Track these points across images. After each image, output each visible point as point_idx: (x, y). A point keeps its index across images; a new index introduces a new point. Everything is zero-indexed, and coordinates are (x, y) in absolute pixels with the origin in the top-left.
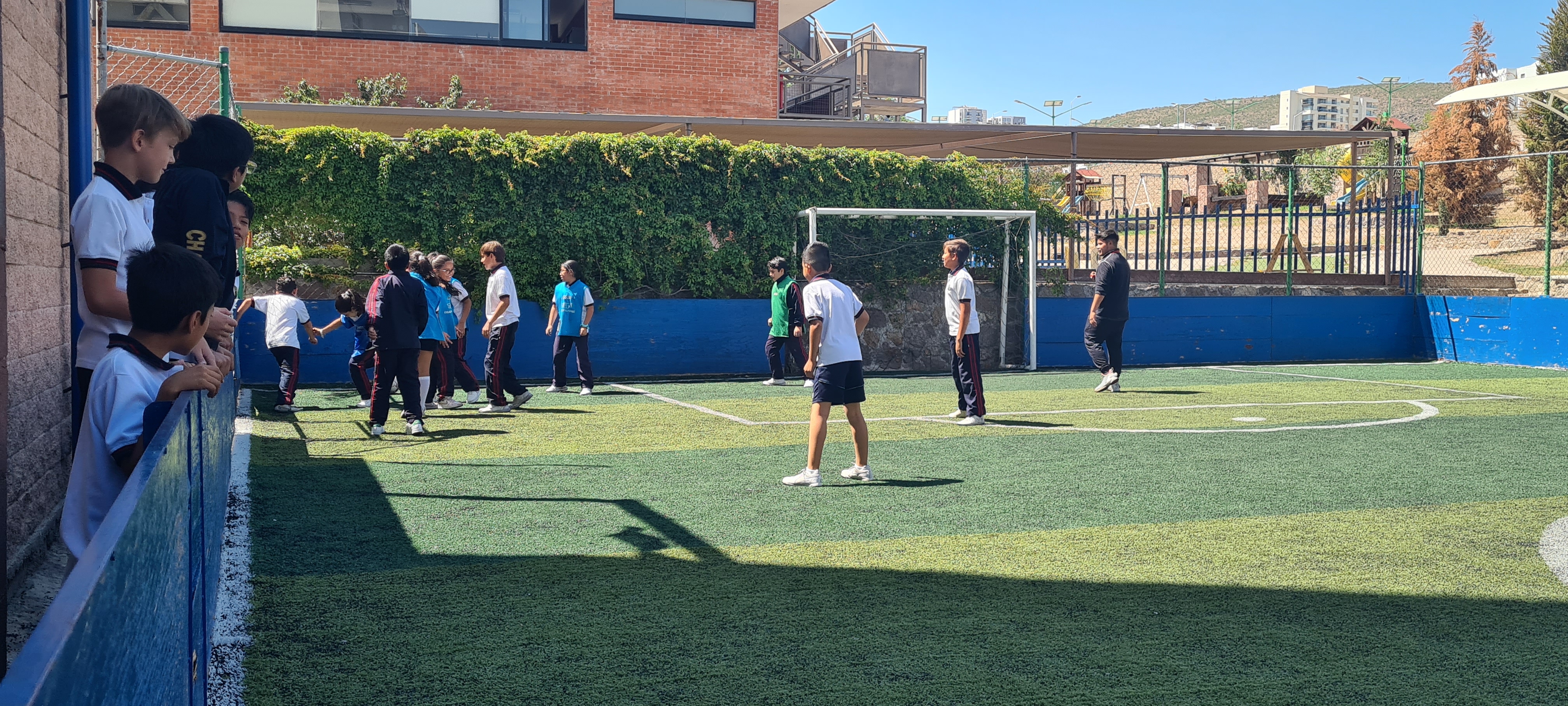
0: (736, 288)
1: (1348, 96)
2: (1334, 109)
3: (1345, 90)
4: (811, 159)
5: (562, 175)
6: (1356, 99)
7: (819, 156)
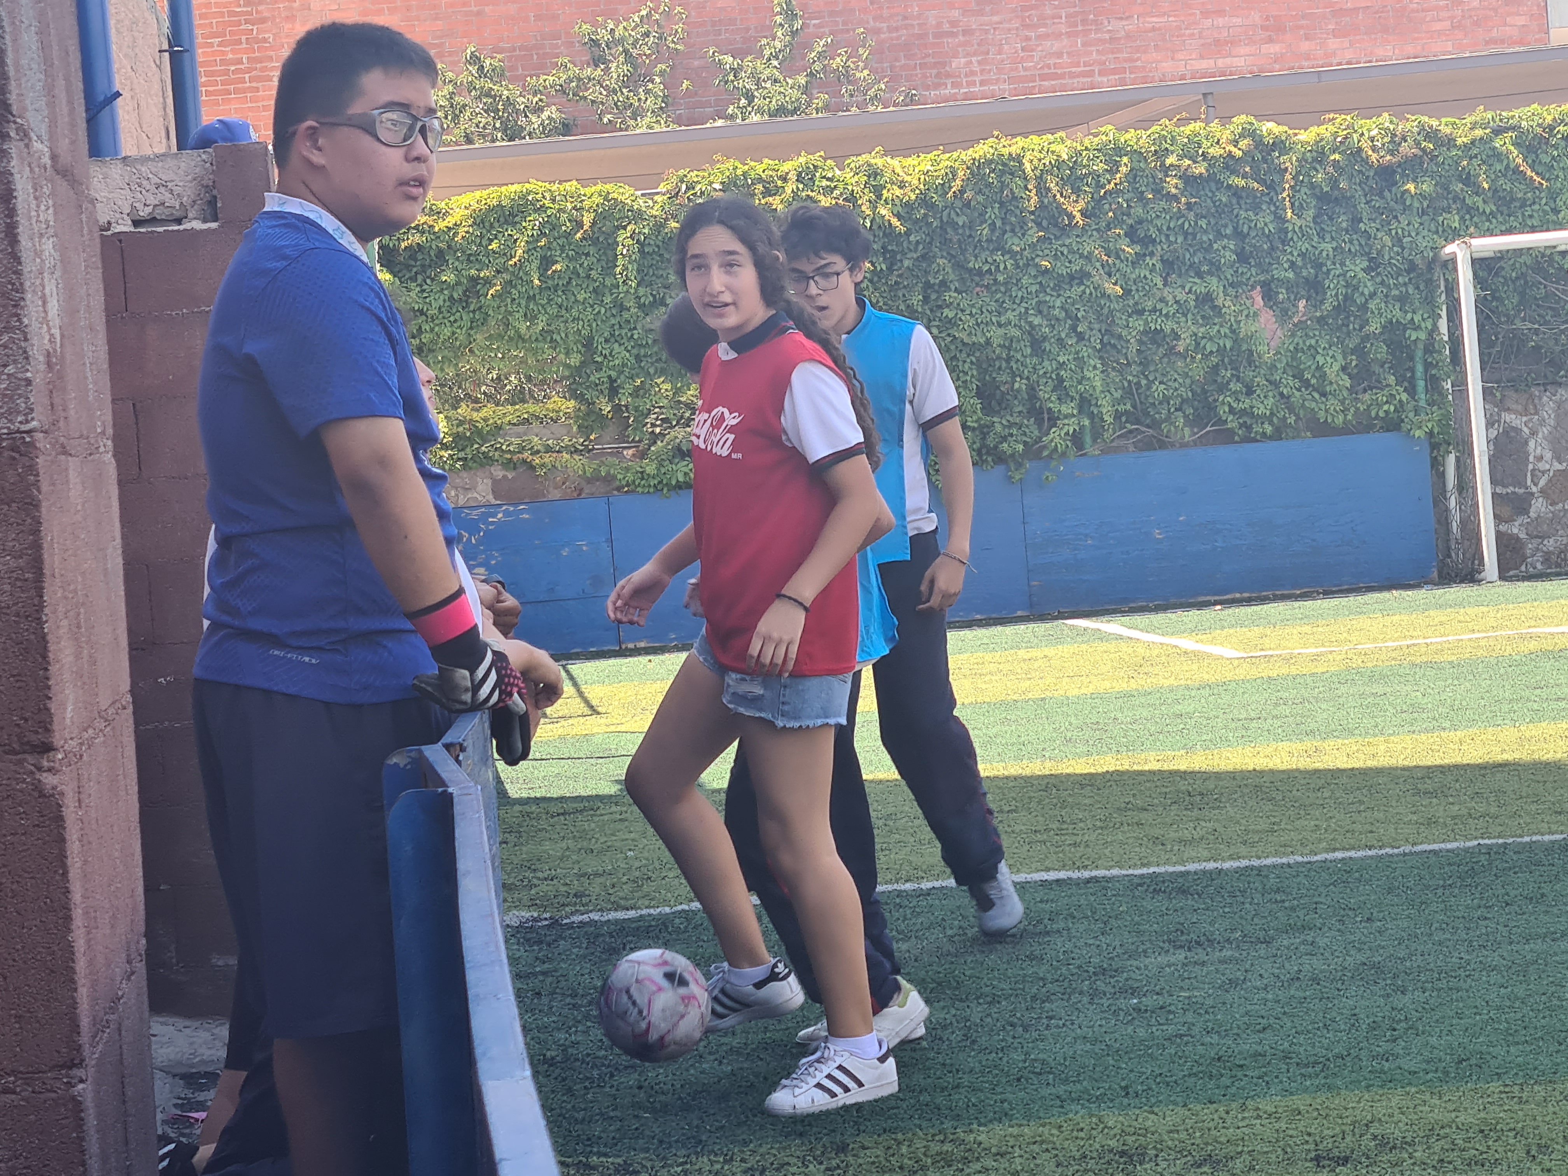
0: (1322, 415)
4: (1459, 141)
5: (954, 225)
7: (1479, 133)
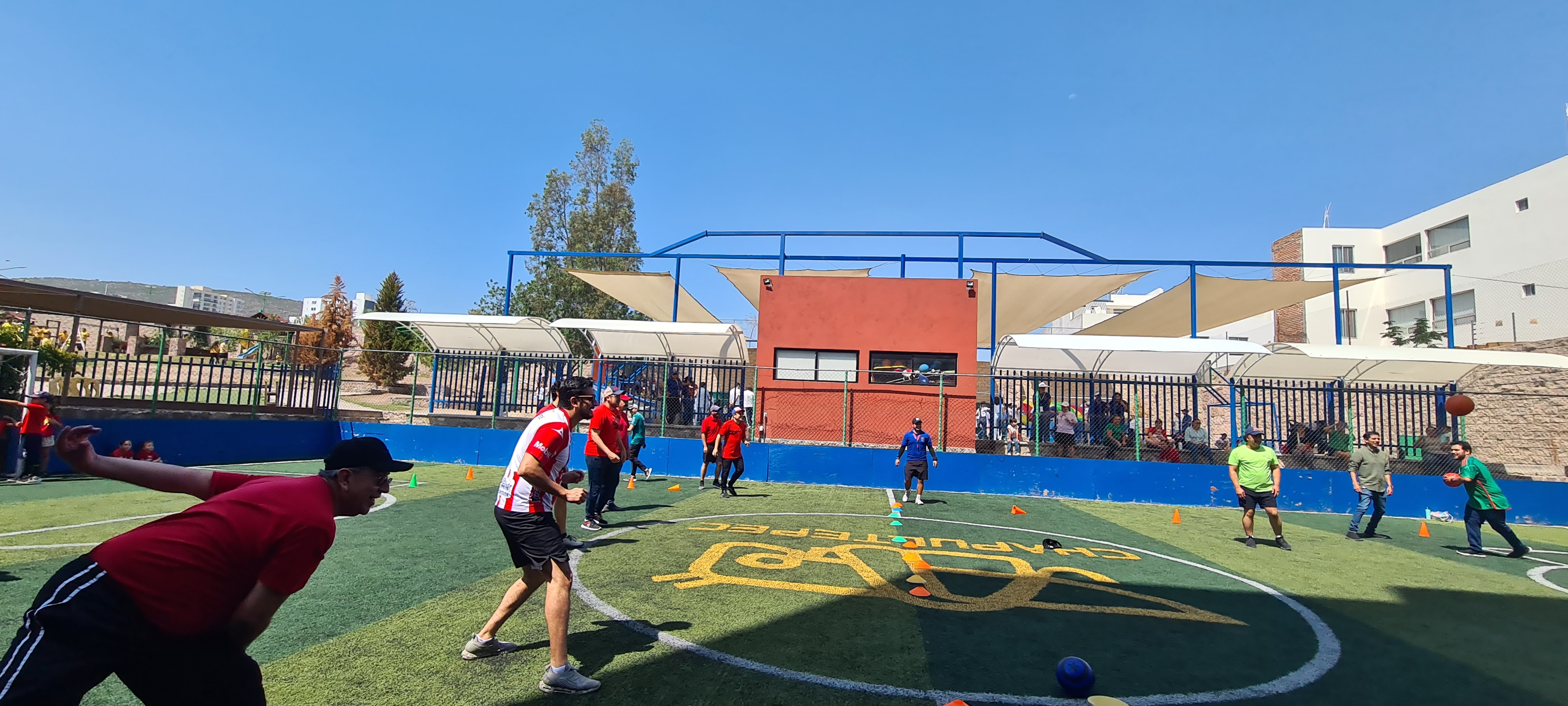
1: (226, 296)
2: (215, 301)
3: (224, 292)
6: (231, 298)
